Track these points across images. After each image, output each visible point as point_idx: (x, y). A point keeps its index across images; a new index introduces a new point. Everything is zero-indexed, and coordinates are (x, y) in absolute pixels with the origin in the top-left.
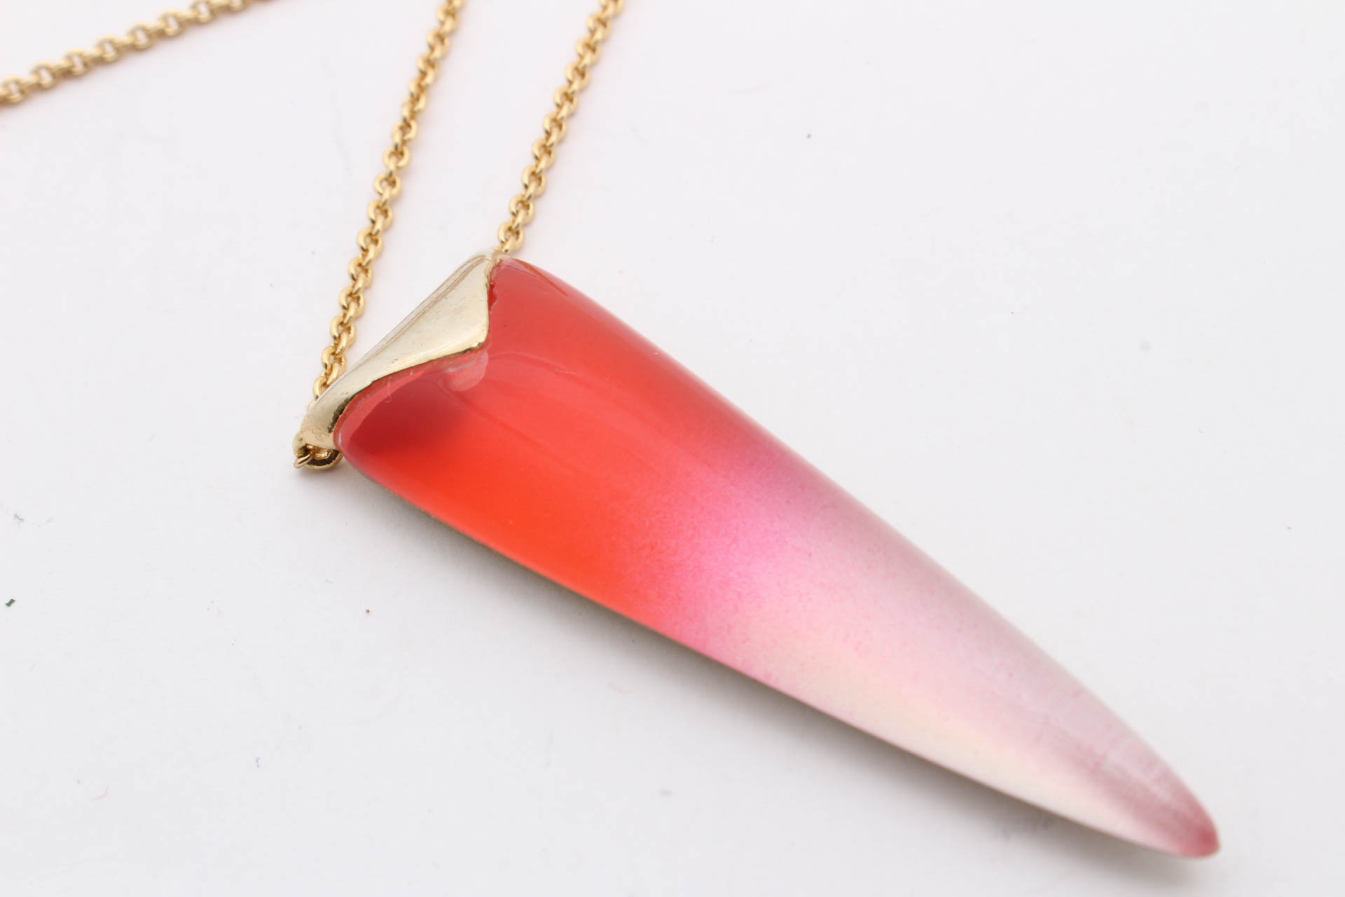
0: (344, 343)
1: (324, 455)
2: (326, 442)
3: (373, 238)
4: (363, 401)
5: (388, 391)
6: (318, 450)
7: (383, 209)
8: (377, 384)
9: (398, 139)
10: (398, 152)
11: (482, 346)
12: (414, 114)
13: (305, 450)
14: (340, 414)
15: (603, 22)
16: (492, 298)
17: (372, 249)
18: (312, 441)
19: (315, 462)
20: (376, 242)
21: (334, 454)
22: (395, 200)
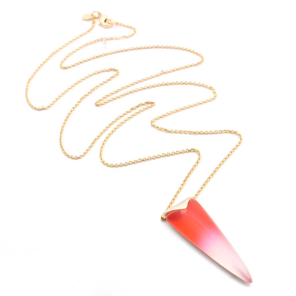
0: (170, 205)
1: (164, 219)
2: (165, 217)
3: (178, 192)
4: (170, 213)
5: (173, 212)
6: (164, 218)
7: (180, 189)
8: (172, 211)
9: (185, 179)
10: (184, 181)
11: (185, 209)
12: (188, 176)
13: (162, 218)
14: (167, 214)
15: (217, 168)
16: (189, 203)
17: (177, 194)
18: (163, 217)
19: (163, 219)
20: (178, 193)
21: (165, 219)
22: (182, 188)
